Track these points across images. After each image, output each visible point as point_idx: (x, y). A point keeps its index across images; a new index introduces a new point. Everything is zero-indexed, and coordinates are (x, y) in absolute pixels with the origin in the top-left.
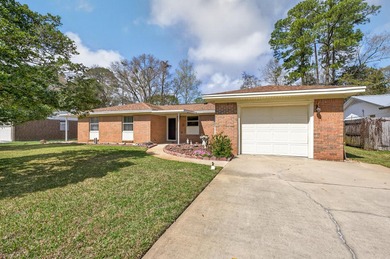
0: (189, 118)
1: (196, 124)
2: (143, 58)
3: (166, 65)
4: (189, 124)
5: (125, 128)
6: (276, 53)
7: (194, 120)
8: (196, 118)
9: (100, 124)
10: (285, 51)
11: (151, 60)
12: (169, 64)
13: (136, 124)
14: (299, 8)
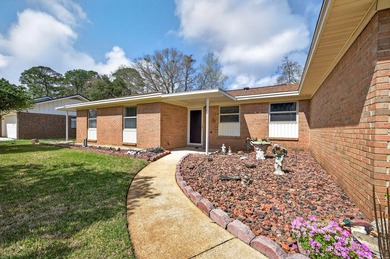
0: (224, 110)
1: (235, 119)
2: (167, 52)
4: (224, 119)
7: (231, 112)
8: (236, 109)
9: (99, 118)
11: (174, 54)
12: (193, 58)
13: (141, 118)
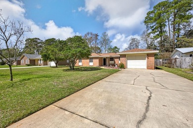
1: (113, 60)
3: (97, 35)
4: (111, 60)
5: (90, 62)
6: (147, 27)
8: (113, 58)
9: (82, 60)
10: (152, 26)
11: (91, 34)
13: (94, 60)
14: (159, 5)
